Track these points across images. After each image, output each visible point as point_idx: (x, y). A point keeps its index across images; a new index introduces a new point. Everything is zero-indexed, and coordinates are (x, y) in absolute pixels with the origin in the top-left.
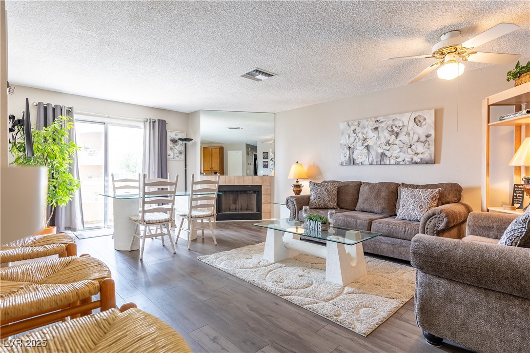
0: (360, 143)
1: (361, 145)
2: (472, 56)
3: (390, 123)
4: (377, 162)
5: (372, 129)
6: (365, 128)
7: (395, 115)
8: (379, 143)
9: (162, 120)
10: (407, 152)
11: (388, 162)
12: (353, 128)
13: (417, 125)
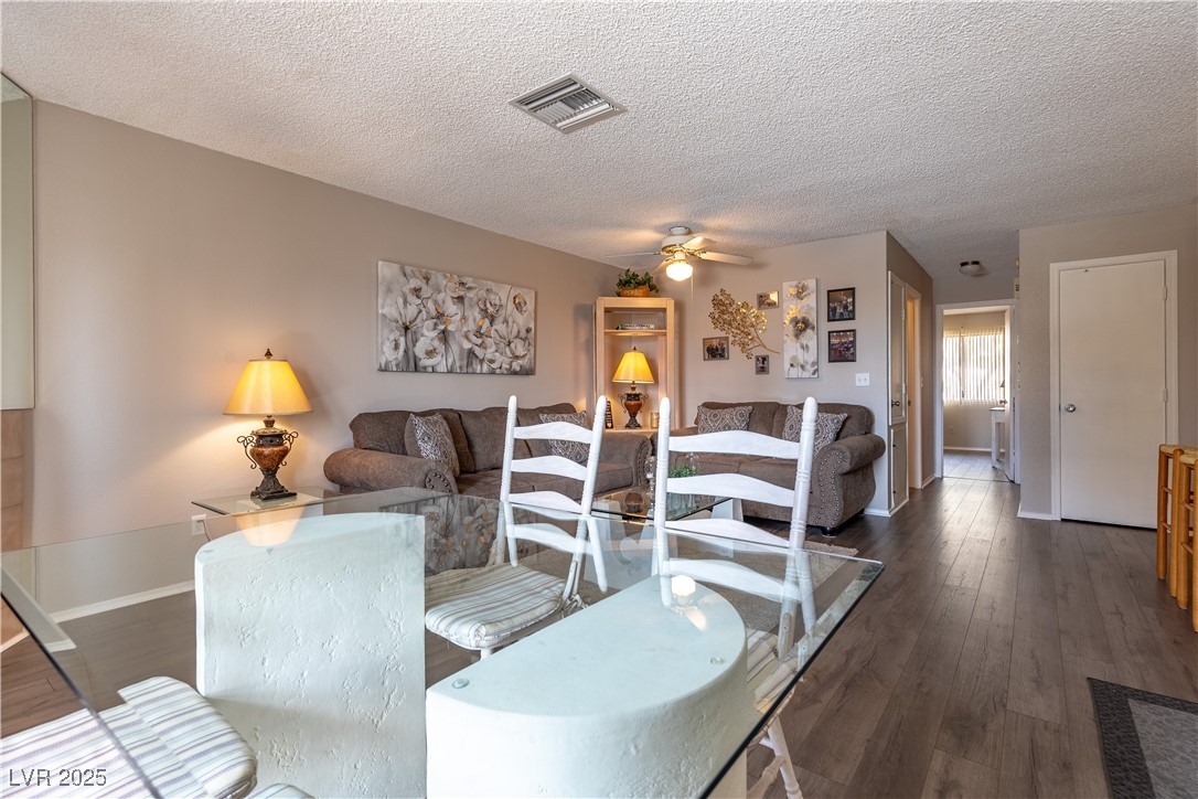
0: (430, 323)
1: (432, 327)
3: (483, 293)
4: (461, 367)
5: (453, 298)
6: (440, 292)
7: (490, 283)
8: (465, 329)
10: (505, 352)
11: (478, 369)
12: (414, 283)
13: (517, 309)
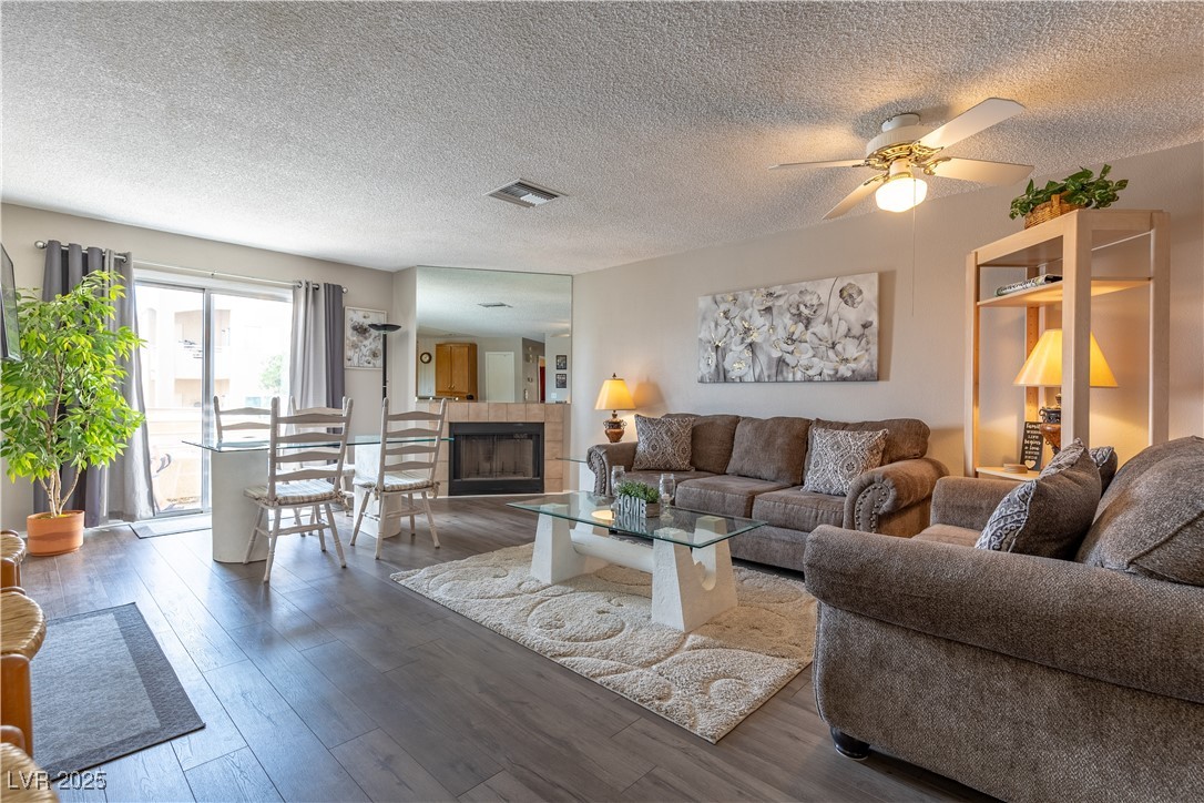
0: (738, 338)
1: (739, 341)
2: (941, 165)
3: (795, 298)
4: (769, 376)
5: (759, 311)
6: (747, 308)
7: (804, 283)
8: (774, 338)
9: (334, 286)
10: (828, 356)
11: (790, 377)
12: (723, 307)
13: (846, 302)
